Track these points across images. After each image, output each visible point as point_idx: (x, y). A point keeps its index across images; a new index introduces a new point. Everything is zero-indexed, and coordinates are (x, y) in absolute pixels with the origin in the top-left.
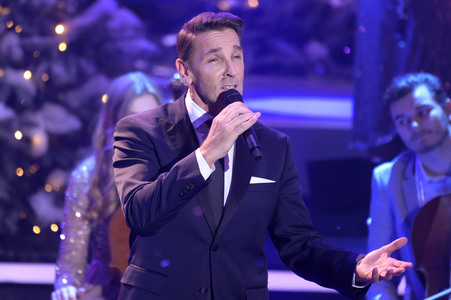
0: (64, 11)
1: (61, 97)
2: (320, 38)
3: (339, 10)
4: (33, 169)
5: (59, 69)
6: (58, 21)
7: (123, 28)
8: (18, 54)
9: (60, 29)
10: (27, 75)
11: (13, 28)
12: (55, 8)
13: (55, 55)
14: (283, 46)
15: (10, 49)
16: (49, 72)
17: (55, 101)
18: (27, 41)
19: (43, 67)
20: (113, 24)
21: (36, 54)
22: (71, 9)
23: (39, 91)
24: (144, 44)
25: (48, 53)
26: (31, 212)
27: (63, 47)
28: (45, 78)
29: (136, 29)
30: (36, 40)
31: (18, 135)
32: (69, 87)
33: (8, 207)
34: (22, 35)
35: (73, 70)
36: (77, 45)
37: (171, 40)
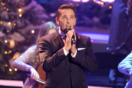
0: (21, 5)
1: (19, 30)
2: (97, 16)
3: (103, 8)
4: (10, 52)
6: (19, 8)
7: (39, 11)
8: (7, 17)
9: (20, 10)
10: (10, 23)
11: (6, 9)
12: (19, 4)
13: (18, 18)
14: (86, 18)
15: (5, 15)
16: (16, 23)
17: (18, 32)
18: (10, 13)
19: (14, 21)
20: (36, 9)
21: (12, 17)
22: (23, 4)
23: (13, 28)
24: (45, 16)
25: (16, 17)
26: (9, 65)
27: (20, 16)
28: (15, 25)
29: (43, 11)
30: (13, 13)
31: (6, 41)
32: (22, 28)
33: (2, 63)
34: (8, 11)
35: (23, 22)
36: (25, 15)
37: (53, 15)
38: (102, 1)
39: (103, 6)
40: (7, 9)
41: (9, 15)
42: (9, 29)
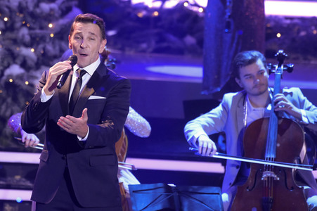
0: (54, 15)
2: (192, 34)
3: (202, 18)
5: (49, 47)
8: (27, 39)
10: (33, 50)
11: (25, 24)
13: (48, 40)
14: (172, 38)
15: (23, 36)
16: (44, 49)
18: (32, 32)
19: (41, 46)
21: (38, 39)
22: (57, 15)
25: (44, 38)
27: (52, 35)
28: (42, 51)
30: (38, 31)
31: (27, 83)
34: (30, 28)
35: (57, 48)
38: (199, 7)
39: (201, 15)
40: (28, 25)
41: (31, 35)
42: (32, 60)
